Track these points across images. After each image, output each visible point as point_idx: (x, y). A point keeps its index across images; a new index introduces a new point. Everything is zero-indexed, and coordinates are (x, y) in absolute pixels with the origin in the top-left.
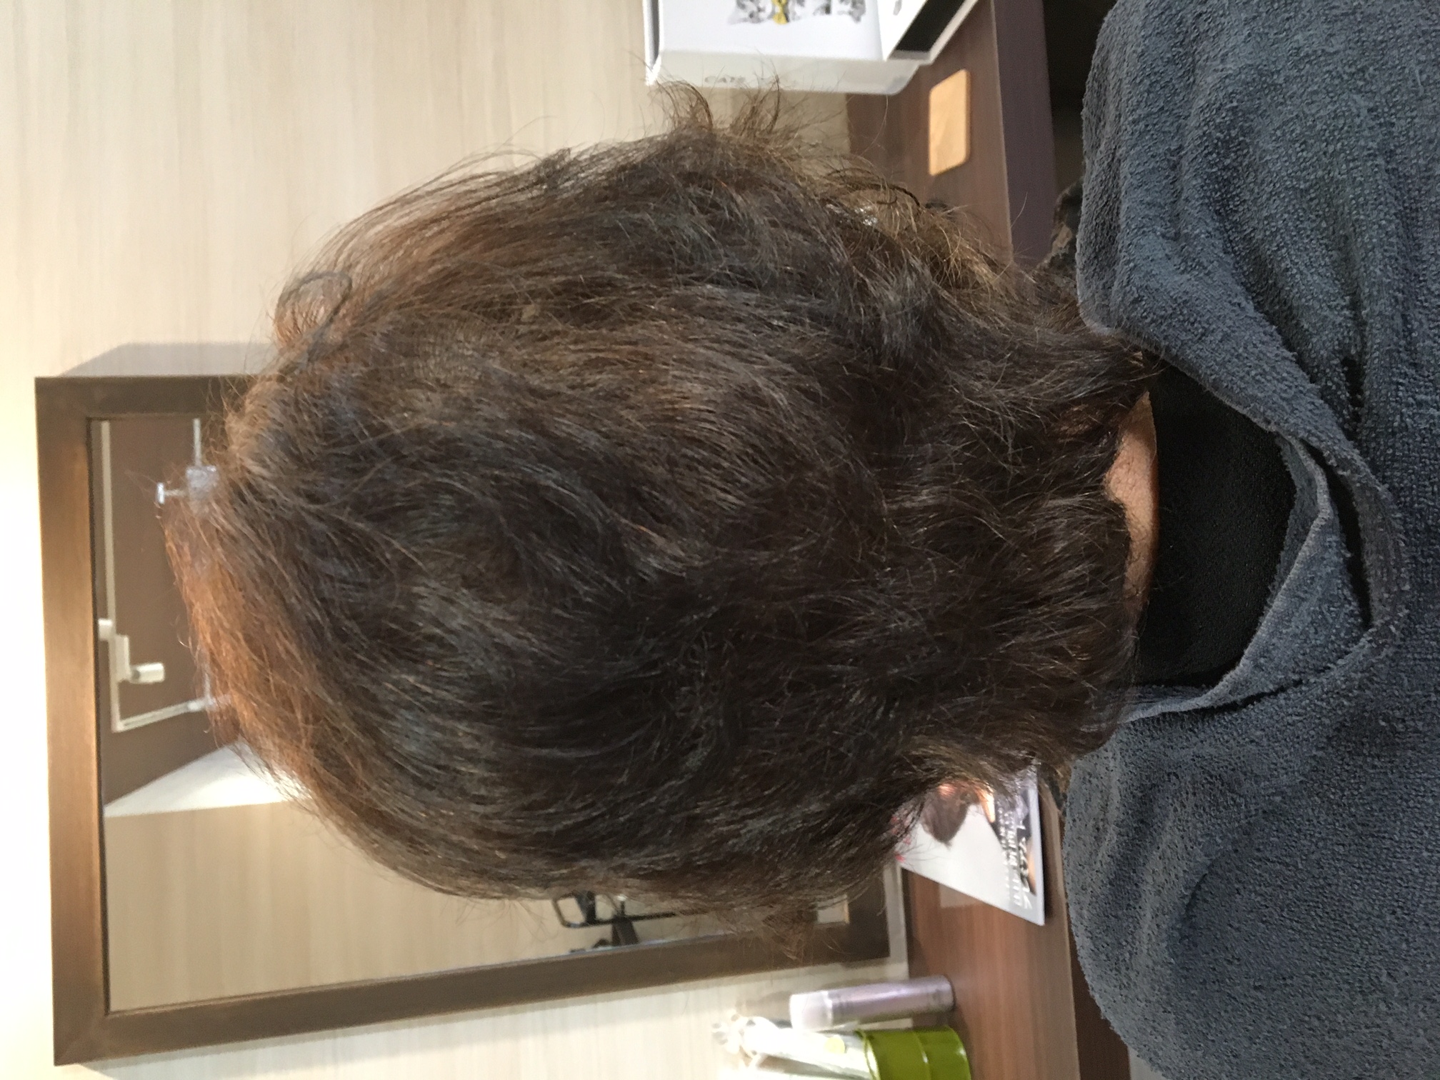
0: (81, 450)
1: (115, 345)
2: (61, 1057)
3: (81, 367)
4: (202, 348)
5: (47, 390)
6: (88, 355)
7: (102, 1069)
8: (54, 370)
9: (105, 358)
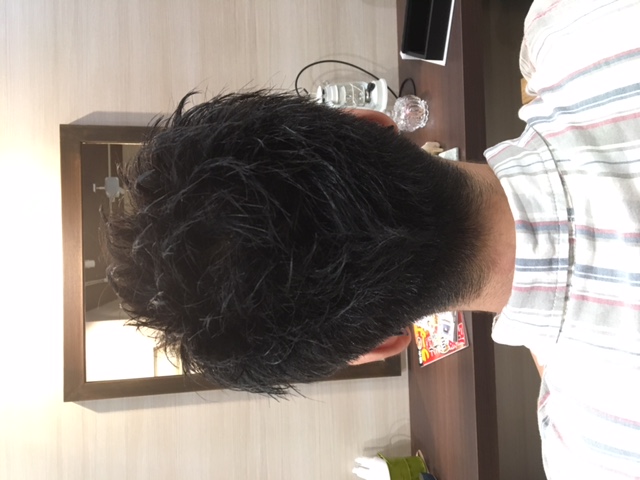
0: (78, 155)
1: (91, 111)
2: (67, 398)
3: (77, 121)
4: (127, 114)
5: (64, 129)
6: (80, 117)
7: (83, 405)
8: (67, 121)
9: (87, 116)
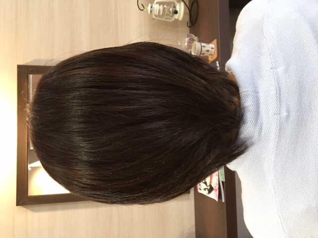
0: (26, 80)
1: (34, 59)
2: (18, 204)
3: (27, 63)
8: (22, 63)
9: (32, 61)
